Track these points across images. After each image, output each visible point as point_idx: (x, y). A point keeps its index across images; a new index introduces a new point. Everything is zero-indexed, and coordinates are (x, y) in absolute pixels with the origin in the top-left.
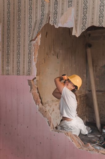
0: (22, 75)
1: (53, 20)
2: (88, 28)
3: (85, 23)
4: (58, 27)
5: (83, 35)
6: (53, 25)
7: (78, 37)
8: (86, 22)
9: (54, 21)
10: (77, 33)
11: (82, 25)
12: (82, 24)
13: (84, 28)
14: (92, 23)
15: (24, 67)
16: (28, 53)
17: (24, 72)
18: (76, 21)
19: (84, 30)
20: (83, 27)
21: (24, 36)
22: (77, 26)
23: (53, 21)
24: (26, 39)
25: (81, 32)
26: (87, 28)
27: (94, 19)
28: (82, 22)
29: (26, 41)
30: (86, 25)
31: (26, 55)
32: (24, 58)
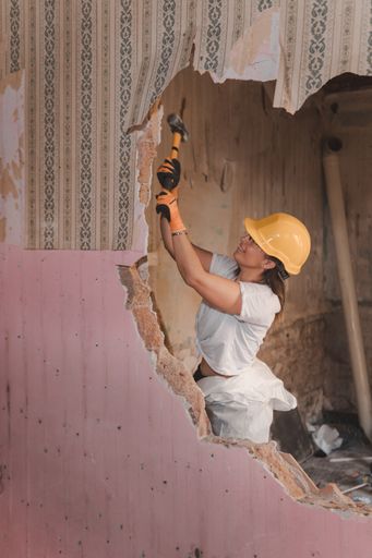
0: (98, 247)
1: (206, 55)
2: (330, 81)
3: (318, 64)
4: (222, 81)
5: (312, 106)
6: (207, 74)
7: (293, 113)
8: (324, 60)
9: (208, 60)
10: (290, 100)
11: (309, 73)
12: (308, 70)
13: (314, 83)
15: (104, 222)
16: (117, 174)
17: (104, 239)
18: (287, 56)
19: (314, 90)
20: (310, 78)
21: (106, 114)
22: (290, 76)
23: (204, 60)
24: (112, 125)
25: (306, 97)
26: (324, 83)
27: (349, 50)
28: (309, 61)
29: (112, 130)
30: (321, 72)
31: (111, 179)
32: (105, 190)
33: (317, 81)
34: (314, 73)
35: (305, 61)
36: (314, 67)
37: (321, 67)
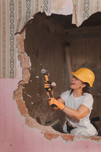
0: (2, 77)
2: (92, 15)
3: (87, 9)
4: (50, 15)
5: (85, 23)
6: (44, 12)
7: (78, 27)
8: (89, 7)
9: (44, 7)
10: (78, 21)
11: (84, 12)
12: (83, 11)
13: (86, 16)
14: (98, 8)
15: (4, 68)
16: (9, 50)
17: (4, 74)
18: (75, 6)
19: (86, 18)
20: (84, 14)
21: (4, 28)
22: (76, 13)
23: (43, 8)
24: (7, 32)
25: (83, 21)
26: (90, 16)
27: (99, 4)
28: (84, 8)
29: (7, 34)
30: (88, 12)
31: (7, 52)
32: (4, 56)
33: (87, 15)
34: (86, 12)
35: (82, 8)
36: (86, 10)
37: (88, 10)
